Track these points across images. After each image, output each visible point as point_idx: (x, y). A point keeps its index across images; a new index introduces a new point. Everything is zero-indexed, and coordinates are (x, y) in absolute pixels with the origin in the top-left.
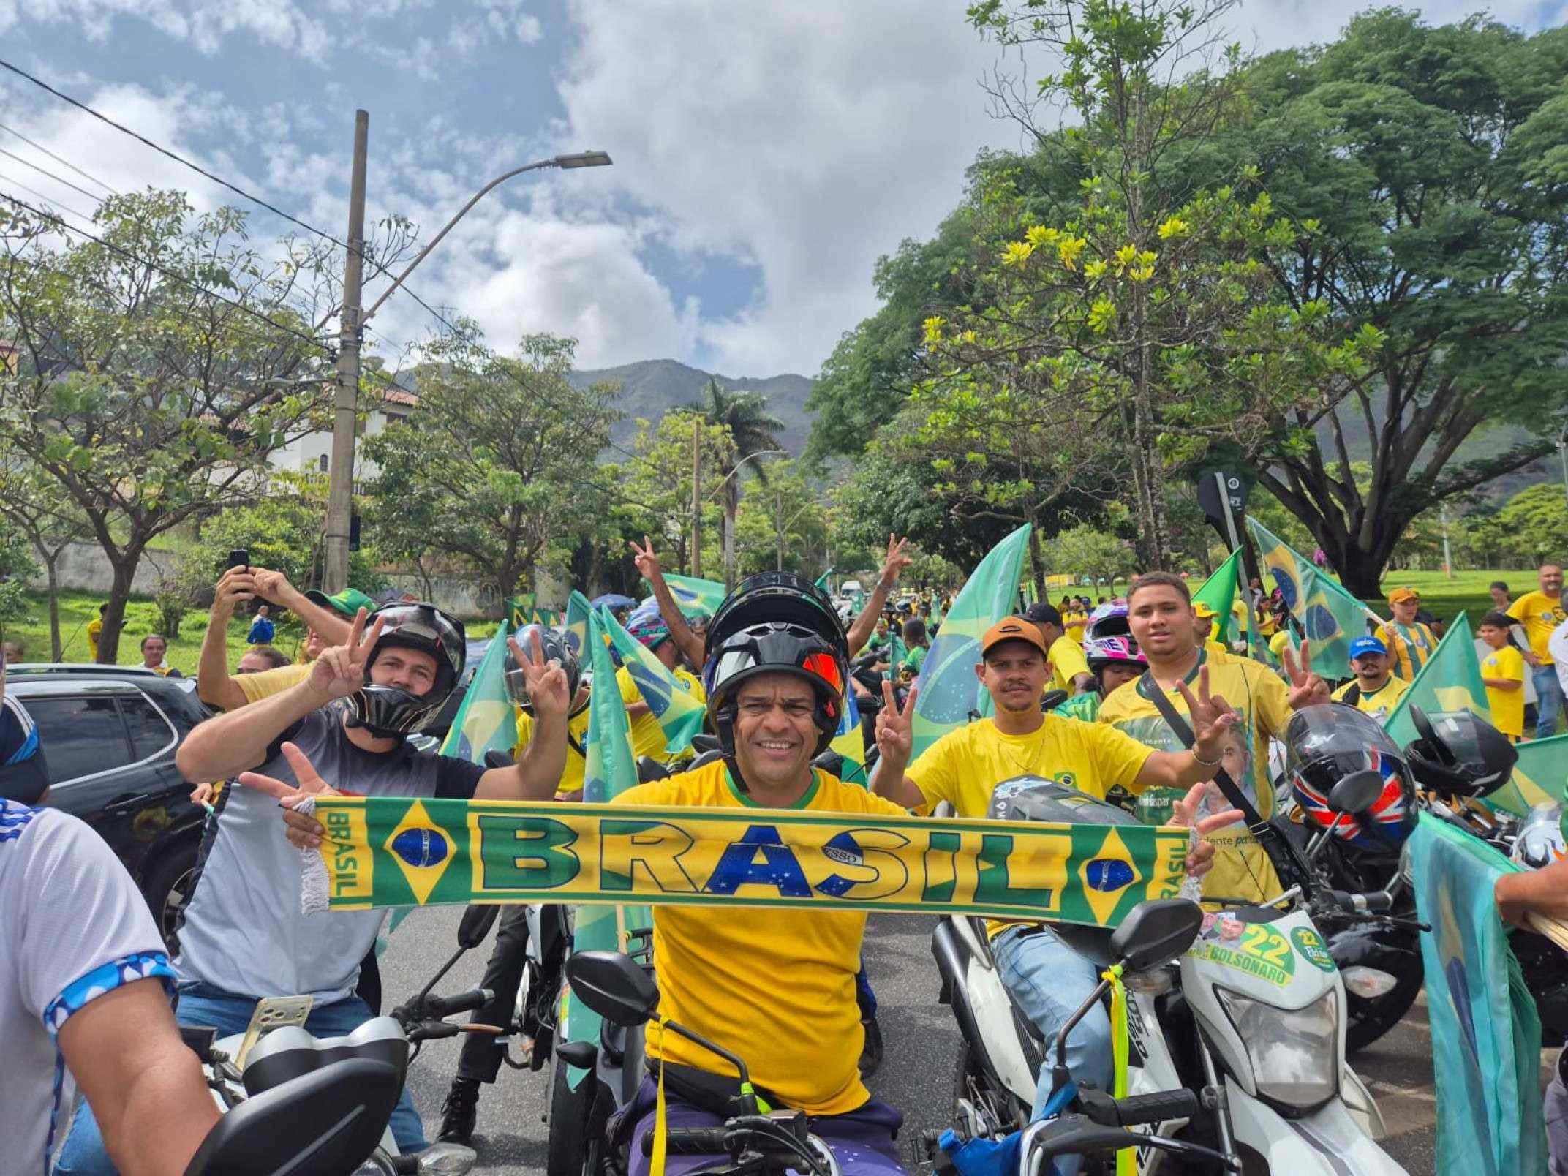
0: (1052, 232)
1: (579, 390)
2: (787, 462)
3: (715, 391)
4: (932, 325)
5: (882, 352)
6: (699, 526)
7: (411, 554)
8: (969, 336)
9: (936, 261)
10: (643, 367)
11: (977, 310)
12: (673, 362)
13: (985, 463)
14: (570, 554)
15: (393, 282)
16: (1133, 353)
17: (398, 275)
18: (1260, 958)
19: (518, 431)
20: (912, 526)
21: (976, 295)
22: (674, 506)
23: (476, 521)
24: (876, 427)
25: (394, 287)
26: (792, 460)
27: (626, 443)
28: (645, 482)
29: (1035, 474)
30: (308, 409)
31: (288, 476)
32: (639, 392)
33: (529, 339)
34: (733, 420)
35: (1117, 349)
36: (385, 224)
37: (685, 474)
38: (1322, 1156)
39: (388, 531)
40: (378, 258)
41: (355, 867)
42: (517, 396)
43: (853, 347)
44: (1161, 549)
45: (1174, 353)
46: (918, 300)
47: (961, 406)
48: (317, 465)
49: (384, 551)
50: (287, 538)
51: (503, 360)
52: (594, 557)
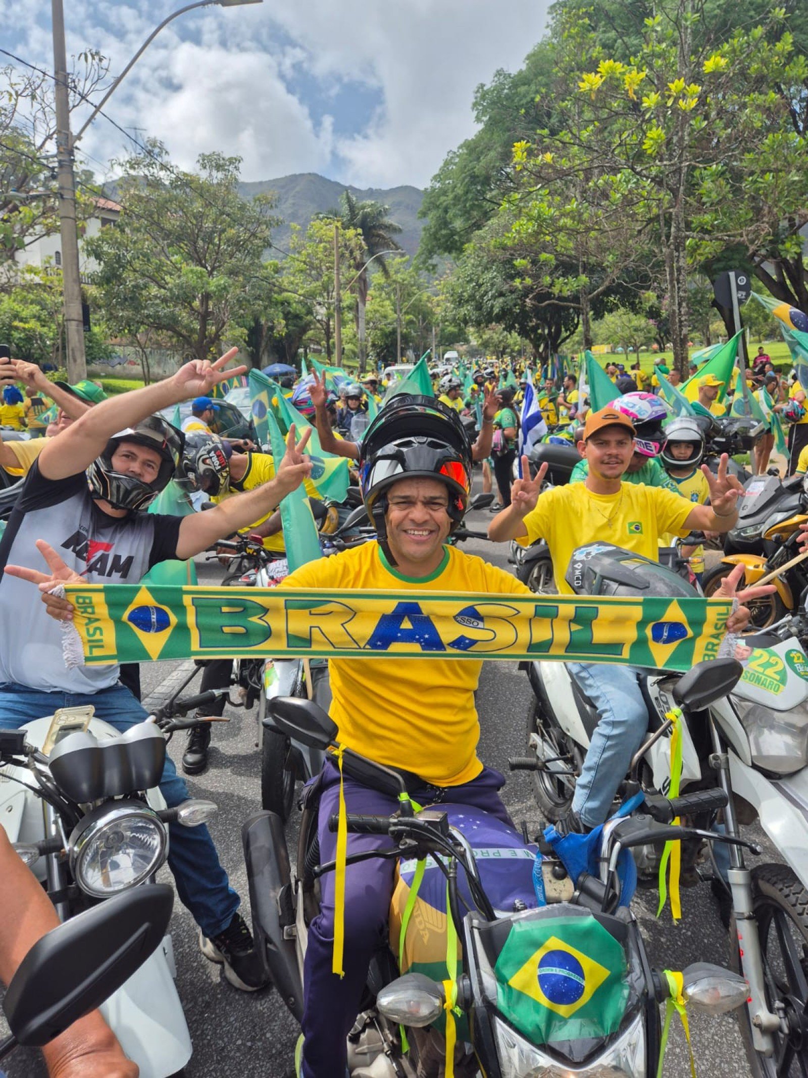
0: (619, 65)
1: (245, 201)
2: (404, 259)
3: (349, 200)
4: (519, 148)
5: (479, 168)
6: (340, 310)
7: (130, 331)
8: (548, 157)
9: (522, 89)
10: (294, 179)
11: (553, 133)
12: (315, 175)
13: (553, 261)
14: (246, 331)
15: (94, 109)
16: (674, 172)
17: (98, 105)
18: (763, 674)
19: (202, 234)
20: (496, 310)
21: (552, 121)
22: (321, 295)
23: (175, 306)
24: (472, 232)
25: (95, 113)
26: (407, 257)
27: (283, 242)
28: (298, 275)
29: (590, 270)
30: (39, 217)
31: (31, 270)
32: (291, 201)
33: (204, 157)
34: (363, 225)
35: (662, 168)
36: (83, 57)
37: (328, 268)
38: (799, 811)
39: (111, 314)
40: (80, 88)
41: (101, 634)
42: (197, 206)
43: (455, 164)
44: (681, 330)
45: (705, 172)
46: (507, 124)
47: (539, 216)
48: (53, 261)
49: (110, 329)
50: (38, 318)
51: (185, 174)
52: (264, 334)
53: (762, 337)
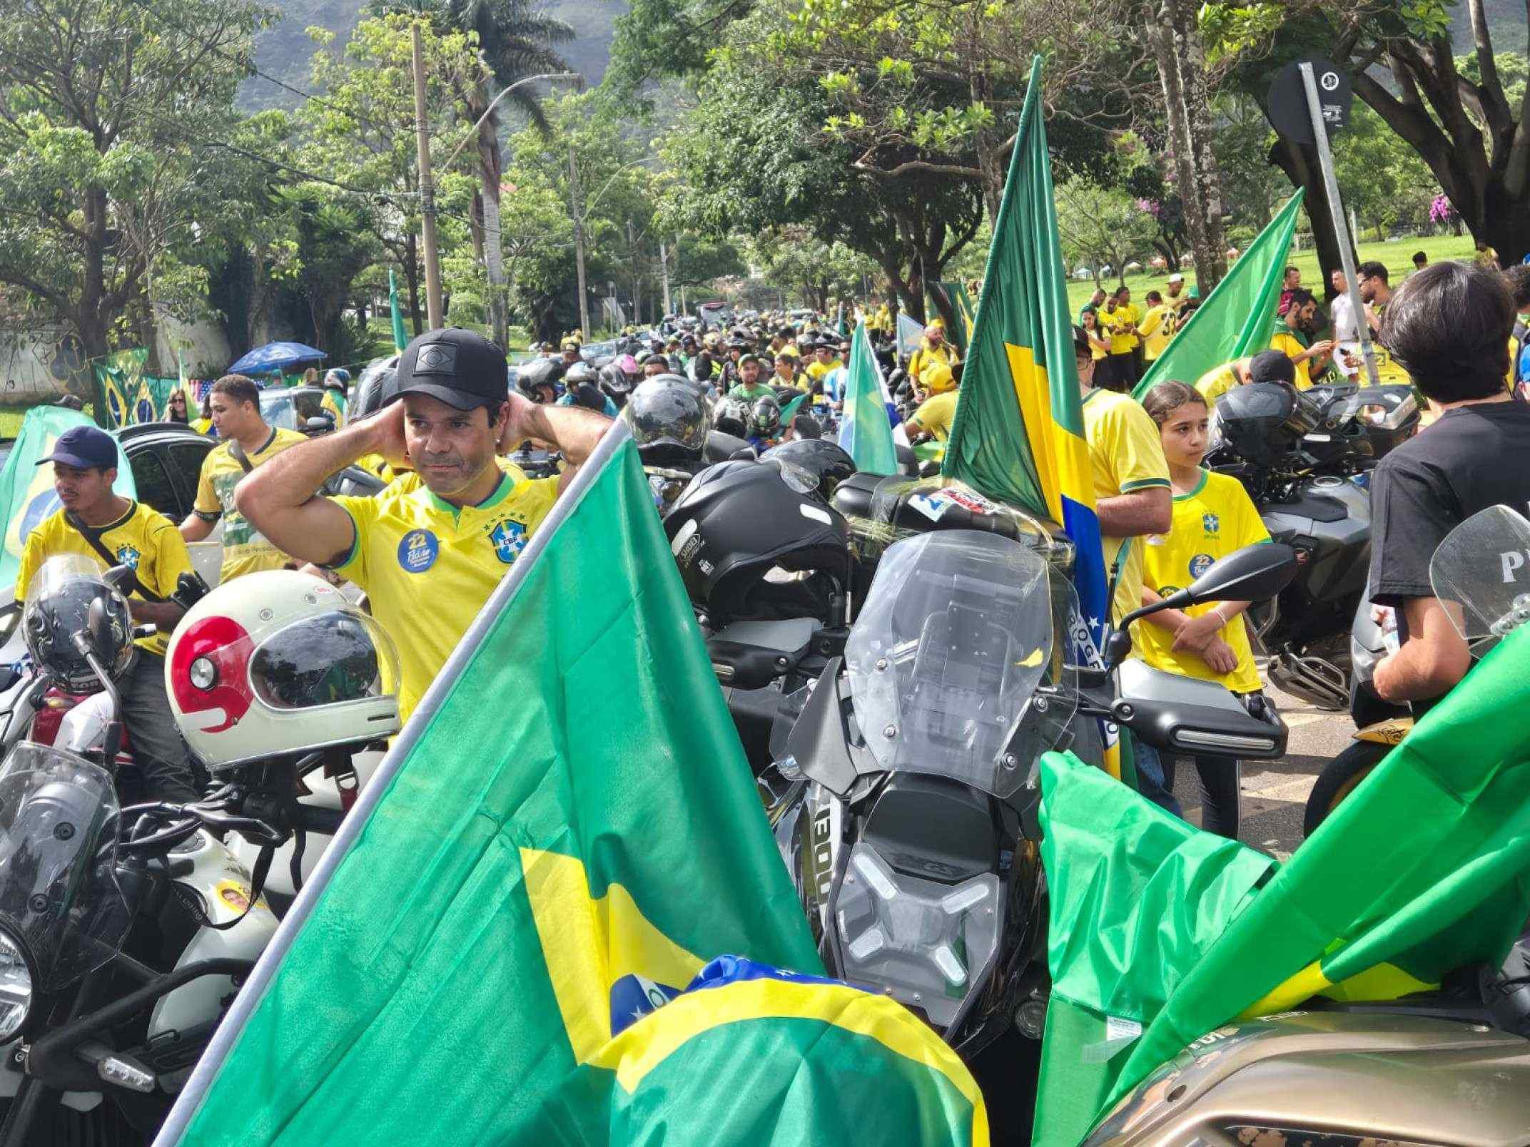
2: (581, 95)
6: (435, 214)
13: (911, 78)
14: (205, 274)
20: (792, 192)
22: (389, 181)
23: (23, 223)
24: (725, 24)
26: (591, 91)
28: (334, 141)
29: (993, 91)
34: (481, 23)
44: (1205, 207)
52: (257, 278)
53: (1383, 230)
